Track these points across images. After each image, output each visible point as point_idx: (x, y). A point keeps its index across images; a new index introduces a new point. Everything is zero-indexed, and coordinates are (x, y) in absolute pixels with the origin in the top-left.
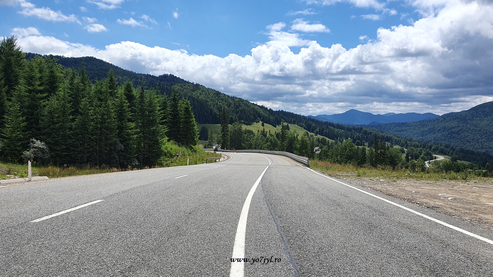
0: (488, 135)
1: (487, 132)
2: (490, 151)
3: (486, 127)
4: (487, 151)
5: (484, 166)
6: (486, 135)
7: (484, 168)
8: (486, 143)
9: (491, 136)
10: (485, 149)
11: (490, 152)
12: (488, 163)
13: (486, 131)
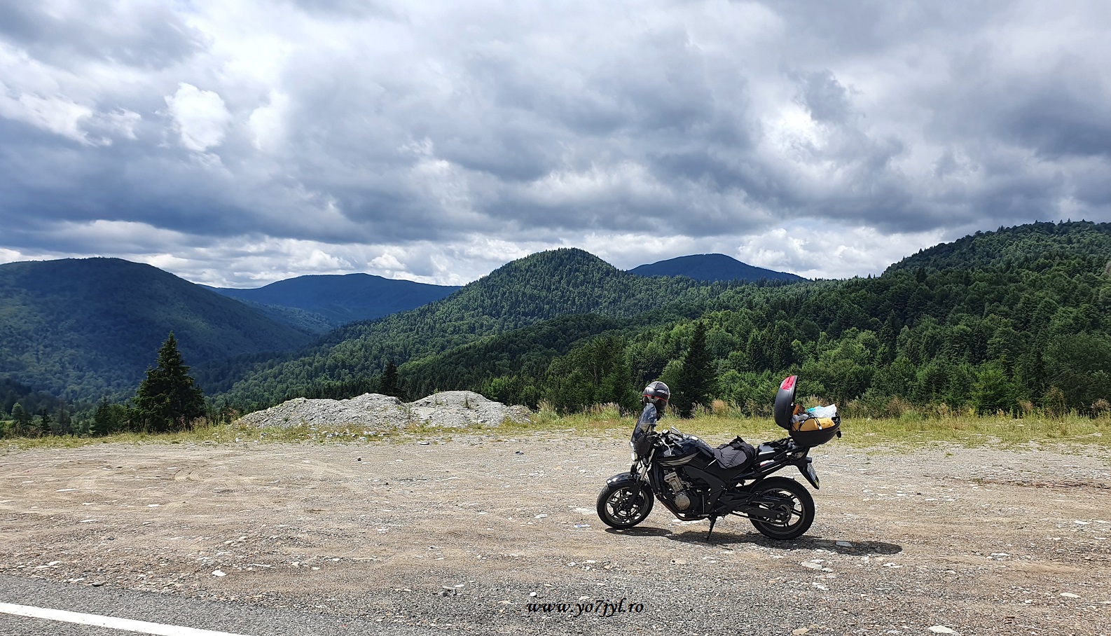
0: (14, 340)
1: (11, 332)
2: (20, 375)
3: (10, 320)
4: (15, 377)
5: (9, 412)
6: (10, 339)
7: (9, 416)
8: (12, 356)
9: (22, 340)
10: (10, 370)
11: (22, 377)
12: (16, 405)
13: (9, 329)
